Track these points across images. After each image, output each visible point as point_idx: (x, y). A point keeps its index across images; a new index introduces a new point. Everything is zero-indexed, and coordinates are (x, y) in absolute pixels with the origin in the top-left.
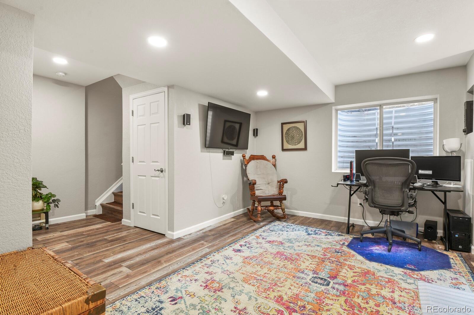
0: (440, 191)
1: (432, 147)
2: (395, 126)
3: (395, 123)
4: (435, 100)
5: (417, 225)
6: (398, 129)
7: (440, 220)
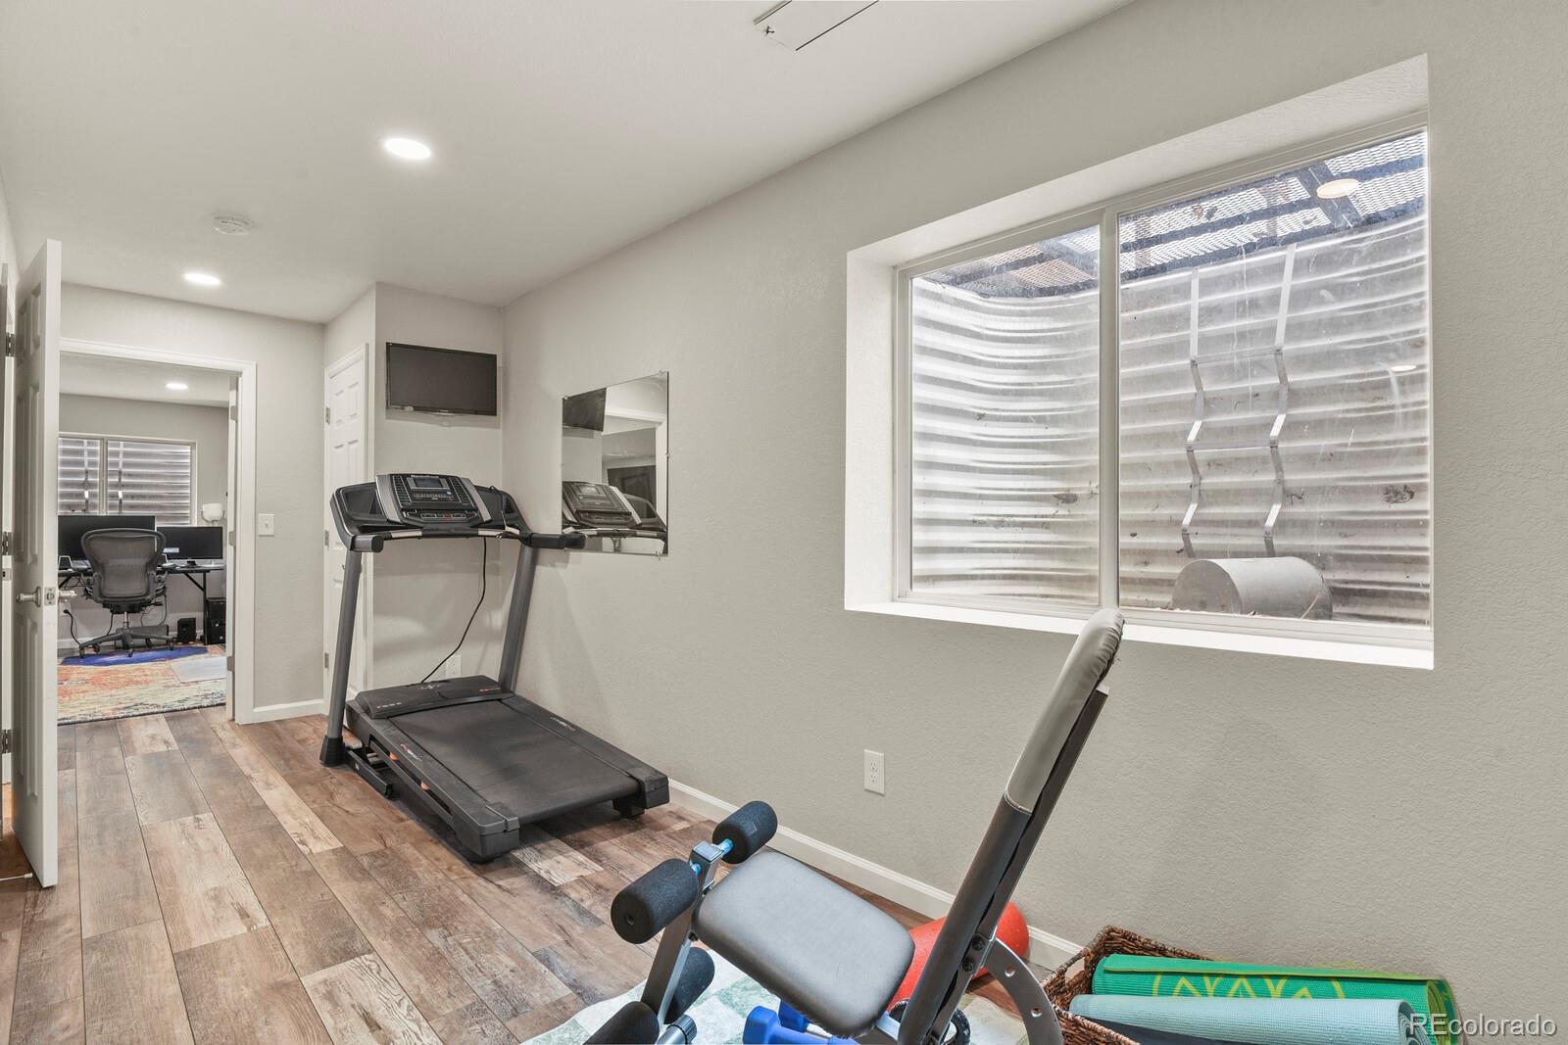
0: (197, 572)
1: (188, 512)
2: (124, 470)
3: (125, 465)
4: (192, 445)
5: (168, 627)
6: (130, 475)
7: (199, 616)
